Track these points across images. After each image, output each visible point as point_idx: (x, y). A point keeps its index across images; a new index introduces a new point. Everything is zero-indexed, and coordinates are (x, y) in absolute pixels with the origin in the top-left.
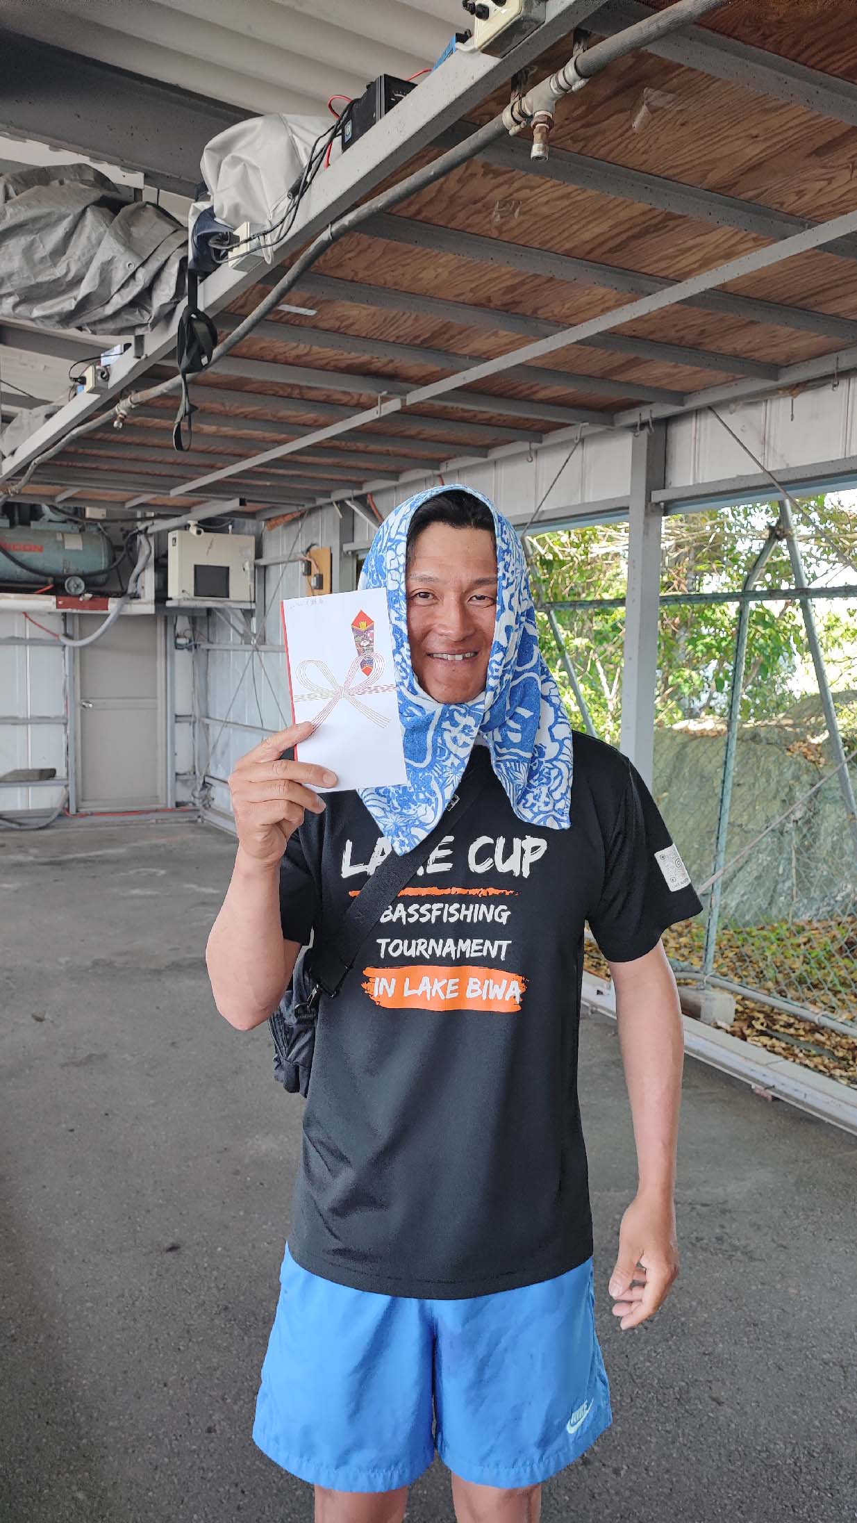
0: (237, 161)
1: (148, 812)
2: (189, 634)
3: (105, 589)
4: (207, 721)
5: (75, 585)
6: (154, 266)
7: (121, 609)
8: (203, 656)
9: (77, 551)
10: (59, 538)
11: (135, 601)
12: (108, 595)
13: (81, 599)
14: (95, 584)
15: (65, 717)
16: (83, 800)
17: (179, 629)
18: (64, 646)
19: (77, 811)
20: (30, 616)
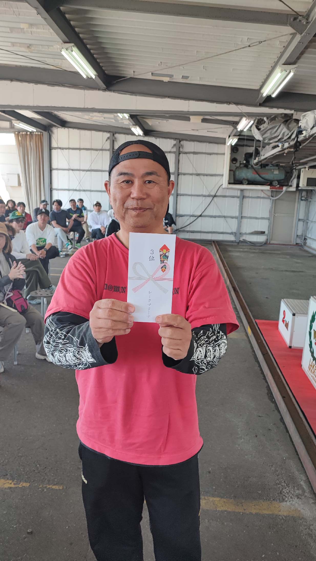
0: (306, 119)
1: (288, 245)
2: (306, 196)
3: (283, 184)
4: (307, 221)
5: (275, 183)
6: (292, 131)
7: (287, 189)
8: (308, 203)
9: (277, 174)
10: (273, 171)
11: (291, 187)
12: (283, 186)
13: (276, 187)
14: (280, 183)
15: (269, 218)
16: (271, 240)
17: (303, 195)
18: (271, 199)
20: (264, 191)
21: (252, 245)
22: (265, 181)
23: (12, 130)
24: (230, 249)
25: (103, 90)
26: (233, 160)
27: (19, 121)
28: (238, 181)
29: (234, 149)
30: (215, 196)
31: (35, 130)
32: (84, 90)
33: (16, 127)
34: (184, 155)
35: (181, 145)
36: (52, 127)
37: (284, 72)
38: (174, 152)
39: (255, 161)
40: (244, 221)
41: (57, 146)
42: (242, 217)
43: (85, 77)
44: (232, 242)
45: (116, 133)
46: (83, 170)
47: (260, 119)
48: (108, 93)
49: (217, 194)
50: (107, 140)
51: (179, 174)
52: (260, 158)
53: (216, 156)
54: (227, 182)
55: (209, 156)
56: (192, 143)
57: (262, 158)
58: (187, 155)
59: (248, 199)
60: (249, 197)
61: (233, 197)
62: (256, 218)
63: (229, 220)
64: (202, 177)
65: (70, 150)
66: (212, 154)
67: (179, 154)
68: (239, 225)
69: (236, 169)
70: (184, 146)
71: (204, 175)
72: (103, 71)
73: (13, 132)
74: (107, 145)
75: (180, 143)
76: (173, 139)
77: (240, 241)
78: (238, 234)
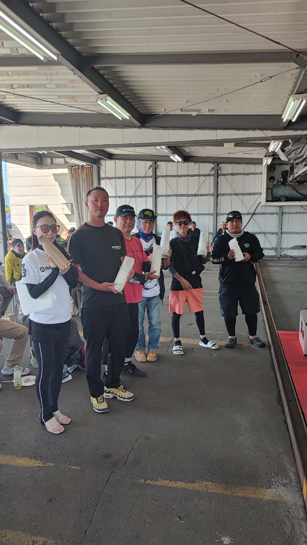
20: (302, 206)
21: (295, 259)
22: (303, 197)
23: (67, 165)
24: (270, 264)
25: (139, 127)
26: (270, 178)
27: (71, 158)
28: (275, 198)
29: (271, 168)
30: (254, 214)
31: (85, 164)
32: (123, 129)
33: (69, 163)
34: (222, 176)
35: (220, 168)
36: (101, 160)
37: (296, 101)
38: (213, 175)
39: (291, 179)
40: (285, 236)
41: (105, 177)
42: (282, 233)
43: (120, 119)
44: (273, 257)
45: (158, 161)
46: (129, 197)
47: (285, 141)
48: (143, 130)
49: (256, 212)
50: (149, 169)
51: (218, 195)
52: (294, 175)
53: (253, 176)
54: (265, 200)
55: (247, 176)
56: (230, 165)
57: (296, 175)
58: (225, 176)
59: (288, 215)
60: (288, 213)
61: (272, 214)
62: (296, 233)
63: (269, 236)
64: (241, 196)
65: (117, 180)
66: (250, 175)
67: (218, 176)
68: (280, 241)
69: (274, 186)
70: (222, 167)
71: (243, 194)
72: (138, 112)
73: (67, 167)
74: (150, 173)
75: (218, 166)
76: (212, 162)
77: (281, 256)
78: (279, 250)
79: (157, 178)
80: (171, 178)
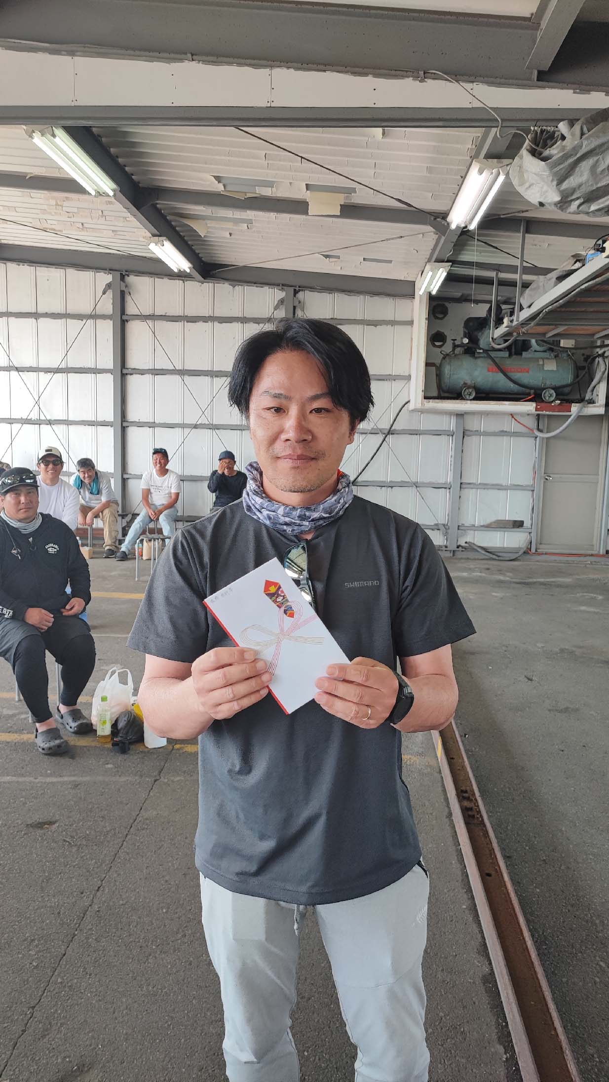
3: (570, 397)
5: (549, 395)
7: (579, 412)
9: (553, 371)
10: (541, 363)
11: (590, 405)
12: (571, 402)
13: (552, 404)
14: (563, 394)
15: (533, 486)
16: (540, 544)
18: (536, 438)
19: (536, 551)
20: (515, 416)
21: (494, 557)
22: (521, 389)
26: (435, 338)
28: (448, 392)
29: (437, 307)
30: (390, 432)
39: (500, 332)
42: (463, 486)
46: (47, 370)
49: (395, 427)
50: (104, 293)
52: (515, 318)
53: (390, 327)
54: (421, 395)
56: (327, 297)
59: (478, 437)
60: (478, 433)
61: (437, 433)
62: (499, 487)
63: (430, 492)
68: (456, 507)
70: (307, 301)
74: (107, 305)
75: (295, 296)
76: (278, 285)
77: (458, 547)
78: (453, 530)
79: (127, 321)
80: (164, 322)
